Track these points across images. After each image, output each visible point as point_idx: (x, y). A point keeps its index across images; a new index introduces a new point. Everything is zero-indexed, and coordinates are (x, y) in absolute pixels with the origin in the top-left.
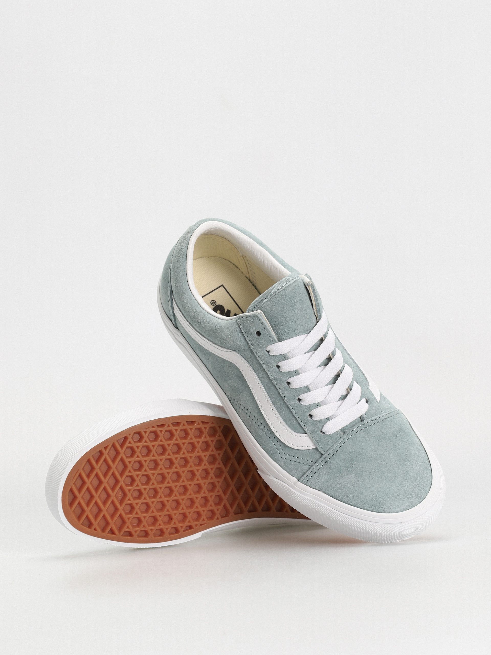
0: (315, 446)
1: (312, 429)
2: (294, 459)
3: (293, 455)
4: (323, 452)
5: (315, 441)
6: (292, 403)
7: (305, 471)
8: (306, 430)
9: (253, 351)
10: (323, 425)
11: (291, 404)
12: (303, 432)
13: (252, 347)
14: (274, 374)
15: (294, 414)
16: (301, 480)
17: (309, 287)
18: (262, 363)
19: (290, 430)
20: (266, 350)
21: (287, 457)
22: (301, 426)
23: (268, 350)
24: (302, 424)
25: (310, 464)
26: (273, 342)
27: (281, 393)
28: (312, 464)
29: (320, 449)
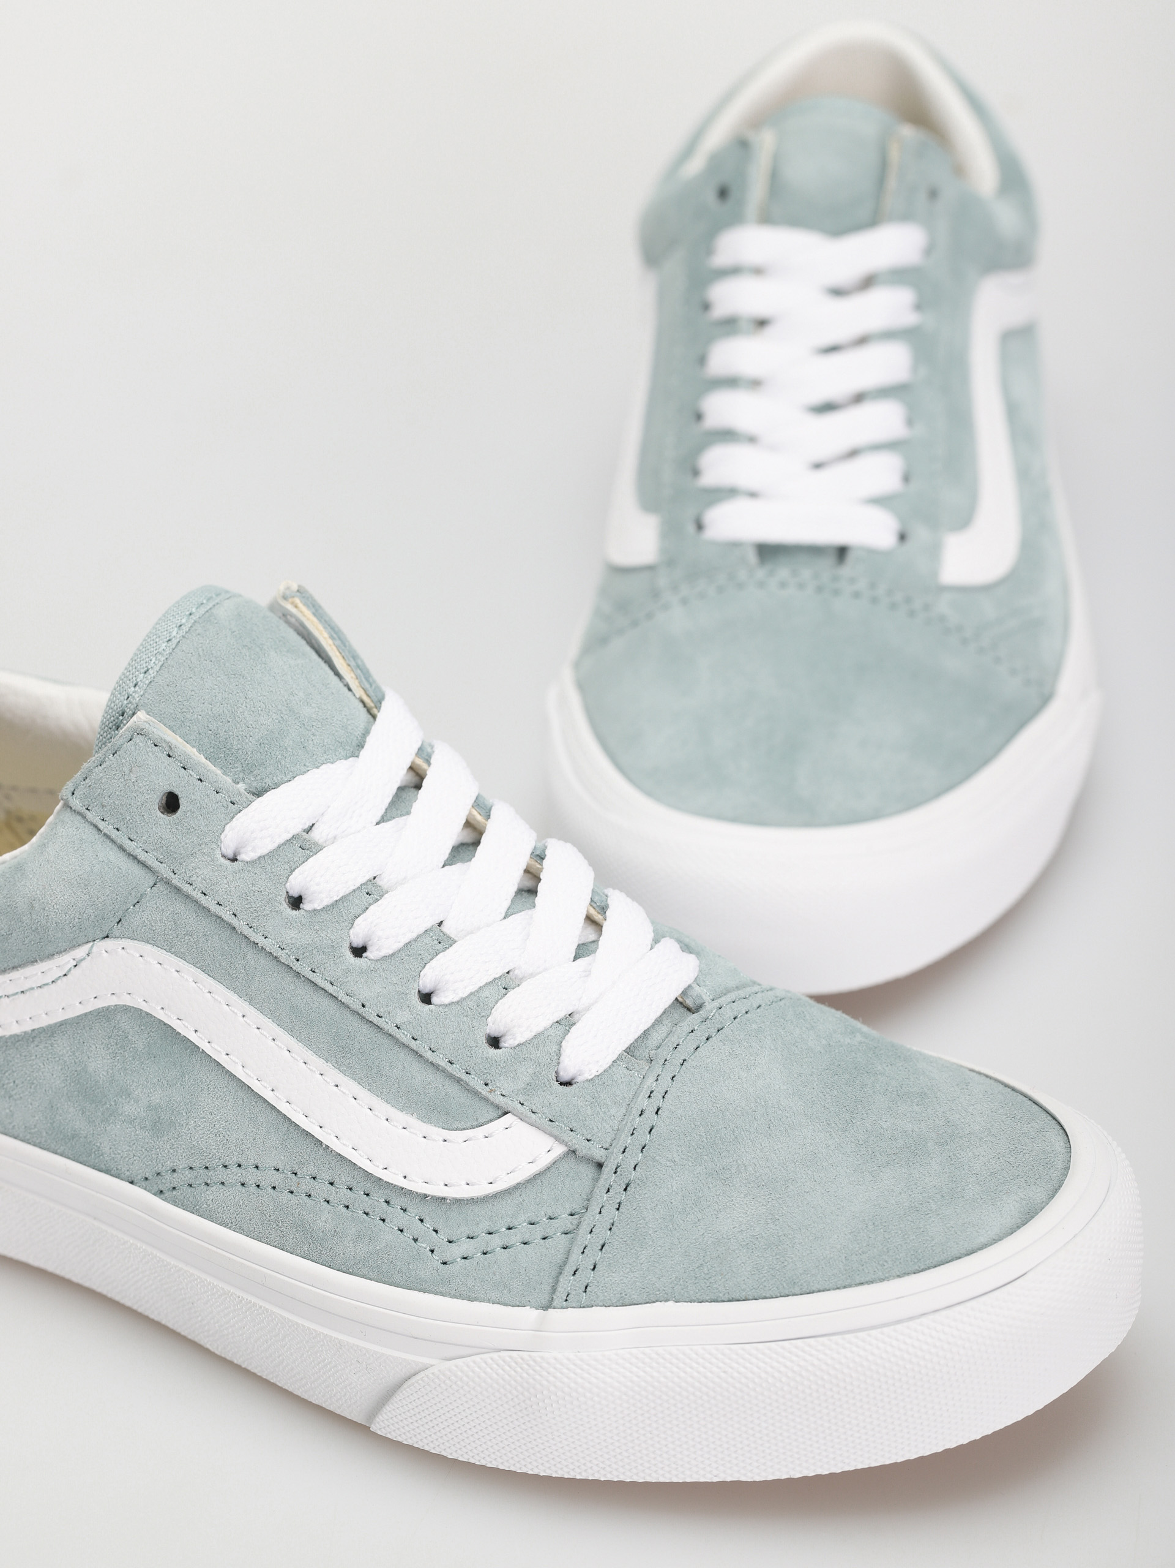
0: (562, 1142)
1: (521, 1085)
2: (496, 1241)
3: (485, 1226)
4: (599, 1154)
5: (550, 1124)
6: (402, 1017)
7: (560, 1258)
8: (499, 1100)
9: (176, 881)
10: (555, 1048)
11: (399, 1020)
12: (493, 1114)
13: (164, 870)
14: (290, 935)
15: (429, 1055)
16: (558, 1299)
17: (292, 603)
18: (227, 916)
19: (437, 1133)
20: (223, 856)
21: (465, 1247)
22: (476, 1093)
23: (230, 854)
24: (476, 1083)
25: (568, 1223)
26: (235, 806)
27: (345, 999)
28: (575, 1222)
29: (583, 1148)
